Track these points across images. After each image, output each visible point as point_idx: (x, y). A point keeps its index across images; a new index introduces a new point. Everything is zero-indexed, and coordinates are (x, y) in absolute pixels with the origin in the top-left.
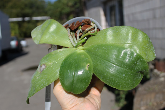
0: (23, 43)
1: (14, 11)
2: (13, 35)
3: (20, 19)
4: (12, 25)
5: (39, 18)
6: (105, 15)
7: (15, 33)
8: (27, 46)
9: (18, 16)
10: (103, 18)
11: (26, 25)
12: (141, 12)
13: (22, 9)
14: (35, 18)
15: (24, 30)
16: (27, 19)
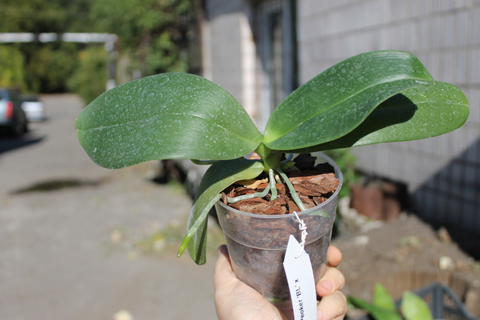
0: (32, 109)
1: (13, 11)
2: (6, 82)
3: (26, 37)
4: (4, 52)
5: (83, 37)
6: (256, 38)
7: (13, 79)
8: (44, 120)
9: (22, 28)
10: (248, 48)
11: (46, 55)
12: (342, 36)
13: (39, 8)
14: (71, 37)
15: (41, 70)
16: (46, 37)
